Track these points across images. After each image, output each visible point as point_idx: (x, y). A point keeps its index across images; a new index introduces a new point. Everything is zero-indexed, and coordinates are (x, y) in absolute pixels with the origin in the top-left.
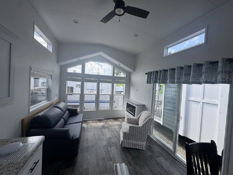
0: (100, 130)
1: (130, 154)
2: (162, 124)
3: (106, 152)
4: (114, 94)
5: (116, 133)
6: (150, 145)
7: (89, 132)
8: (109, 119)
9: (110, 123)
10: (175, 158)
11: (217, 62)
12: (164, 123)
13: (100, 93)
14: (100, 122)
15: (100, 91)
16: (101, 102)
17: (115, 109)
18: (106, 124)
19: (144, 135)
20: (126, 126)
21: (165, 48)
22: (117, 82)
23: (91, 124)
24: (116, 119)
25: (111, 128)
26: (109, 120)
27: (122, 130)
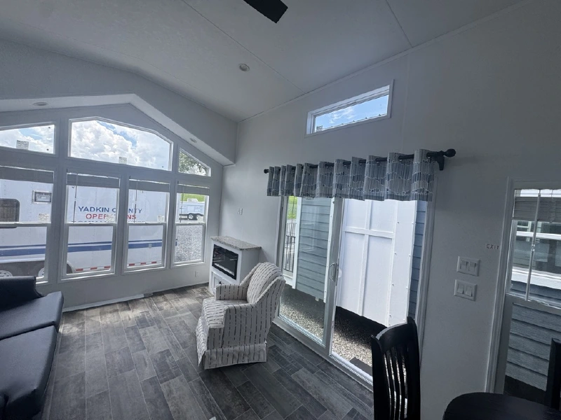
0: (131, 332)
1: (228, 383)
2: (294, 287)
3: (151, 401)
4: (177, 222)
5: (183, 332)
6: (275, 346)
7: (88, 347)
8: (161, 294)
9: (165, 305)
10: (329, 363)
11: (412, 157)
12: (298, 284)
13: (129, 221)
14: (129, 309)
15: (130, 214)
16: (132, 246)
17: (178, 264)
18: (151, 313)
19: (264, 326)
20: (214, 310)
21: (309, 114)
22: (184, 190)
23: (98, 319)
24: (182, 291)
25: (167, 320)
26: (160, 298)
27: (204, 323)
